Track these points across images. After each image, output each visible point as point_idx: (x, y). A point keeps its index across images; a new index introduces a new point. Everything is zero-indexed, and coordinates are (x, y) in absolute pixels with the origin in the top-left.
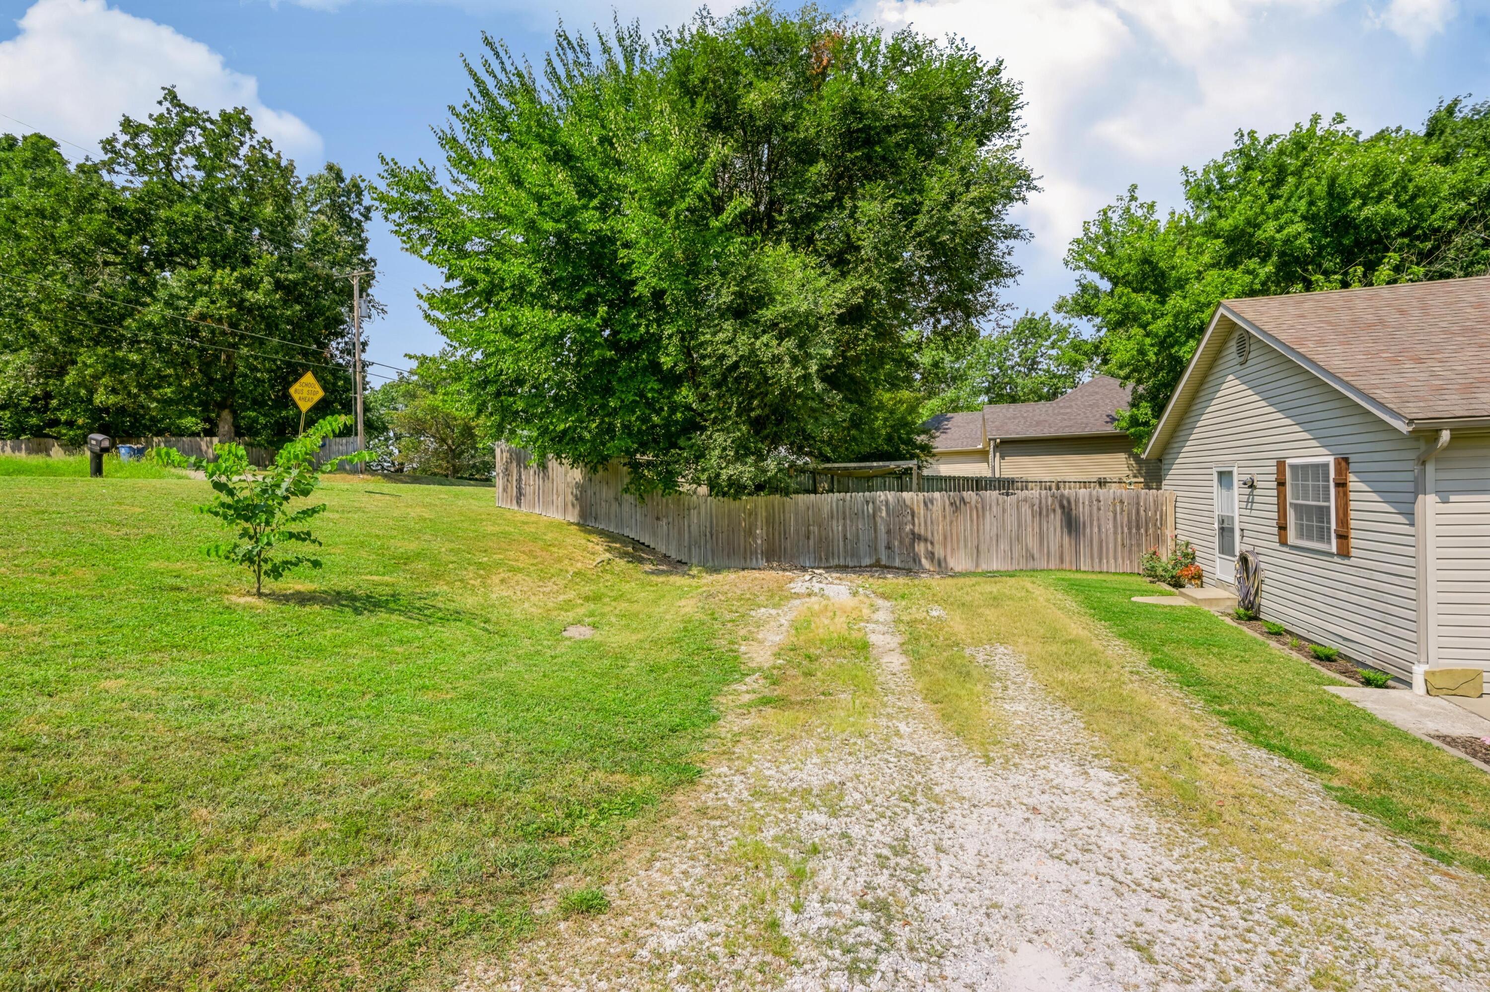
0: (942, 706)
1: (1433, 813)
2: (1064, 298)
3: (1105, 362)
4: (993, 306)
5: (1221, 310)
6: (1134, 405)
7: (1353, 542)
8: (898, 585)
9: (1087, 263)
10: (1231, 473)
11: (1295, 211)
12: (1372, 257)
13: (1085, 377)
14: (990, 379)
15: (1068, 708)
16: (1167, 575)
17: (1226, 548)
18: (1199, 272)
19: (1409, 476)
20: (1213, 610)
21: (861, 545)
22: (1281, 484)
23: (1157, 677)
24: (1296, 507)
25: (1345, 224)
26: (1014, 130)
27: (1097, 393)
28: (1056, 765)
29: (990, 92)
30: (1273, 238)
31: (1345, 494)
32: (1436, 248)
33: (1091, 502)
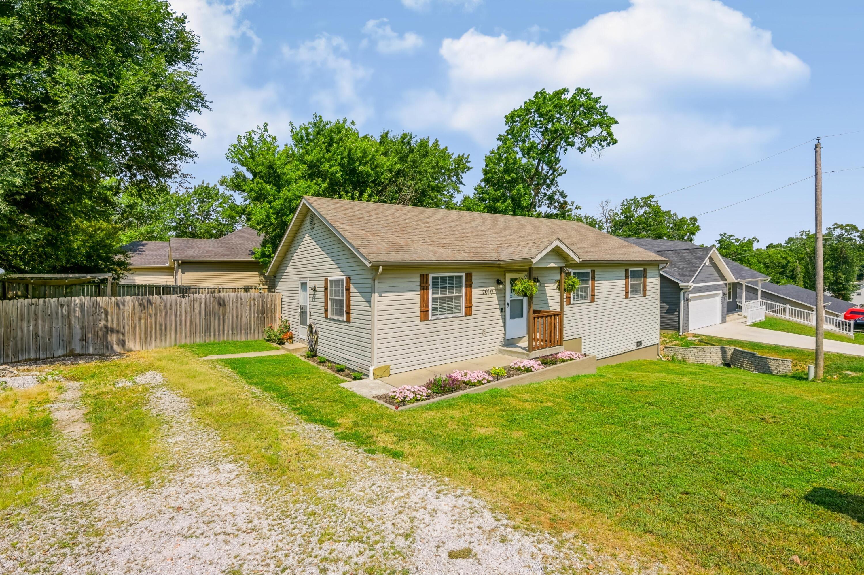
0: (117, 454)
1: (371, 433)
2: (225, 178)
3: (249, 219)
4: (177, 172)
5: (303, 201)
6: (263, 245)
7: (352, 316)
8: (89, 368)
9: (239, 160)
10: (306, 283)
11: (336, 160)
12: (363, 188)
13: (239, 227)
14: (177, 221)
15: (213, 430)
16: (276, 339)
17: (303, 322)
18: (296, 180)
19: (369, 286)
20: (297, 354)
21: (54, 340)
22: (326, 289)
23: (266, 397)
24: (331, 299)
25: (353, 172)
26: (194, 64)
27: (244, 237)
28: (199, 471)
29: (178, 32)
30: (328, 171)
31: (349, 294)
32: (382, 190)
33: (237, 300)
